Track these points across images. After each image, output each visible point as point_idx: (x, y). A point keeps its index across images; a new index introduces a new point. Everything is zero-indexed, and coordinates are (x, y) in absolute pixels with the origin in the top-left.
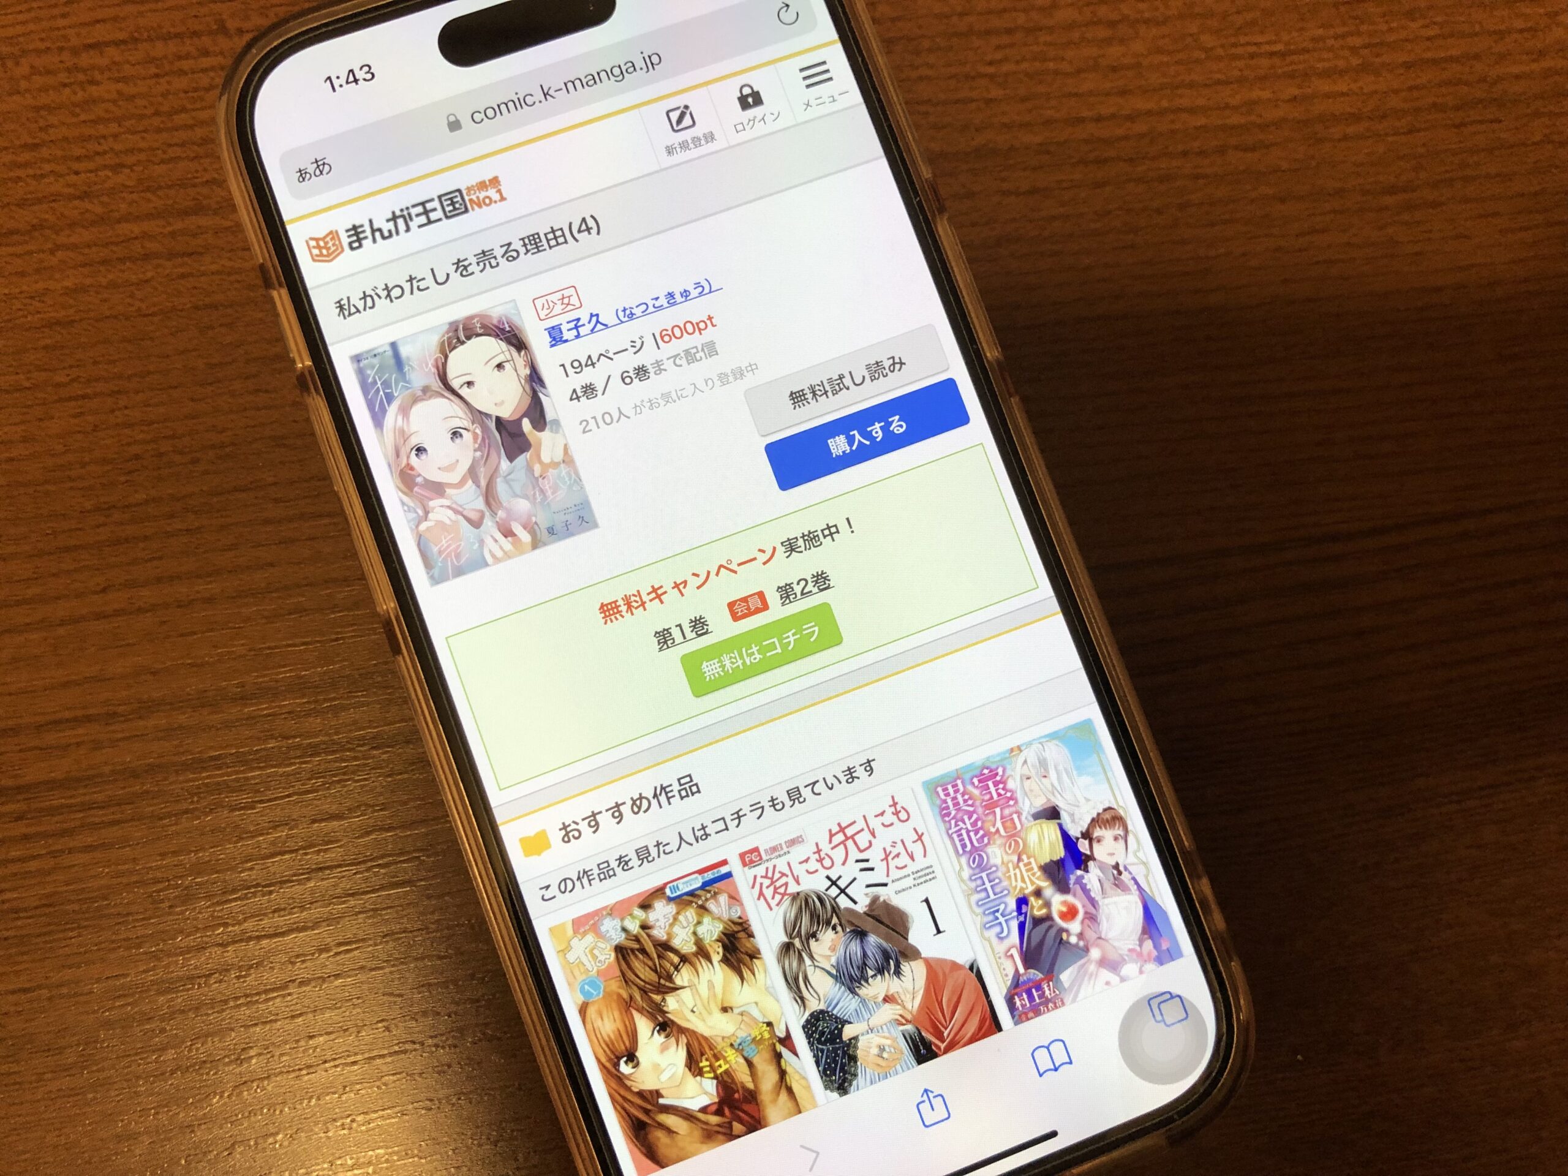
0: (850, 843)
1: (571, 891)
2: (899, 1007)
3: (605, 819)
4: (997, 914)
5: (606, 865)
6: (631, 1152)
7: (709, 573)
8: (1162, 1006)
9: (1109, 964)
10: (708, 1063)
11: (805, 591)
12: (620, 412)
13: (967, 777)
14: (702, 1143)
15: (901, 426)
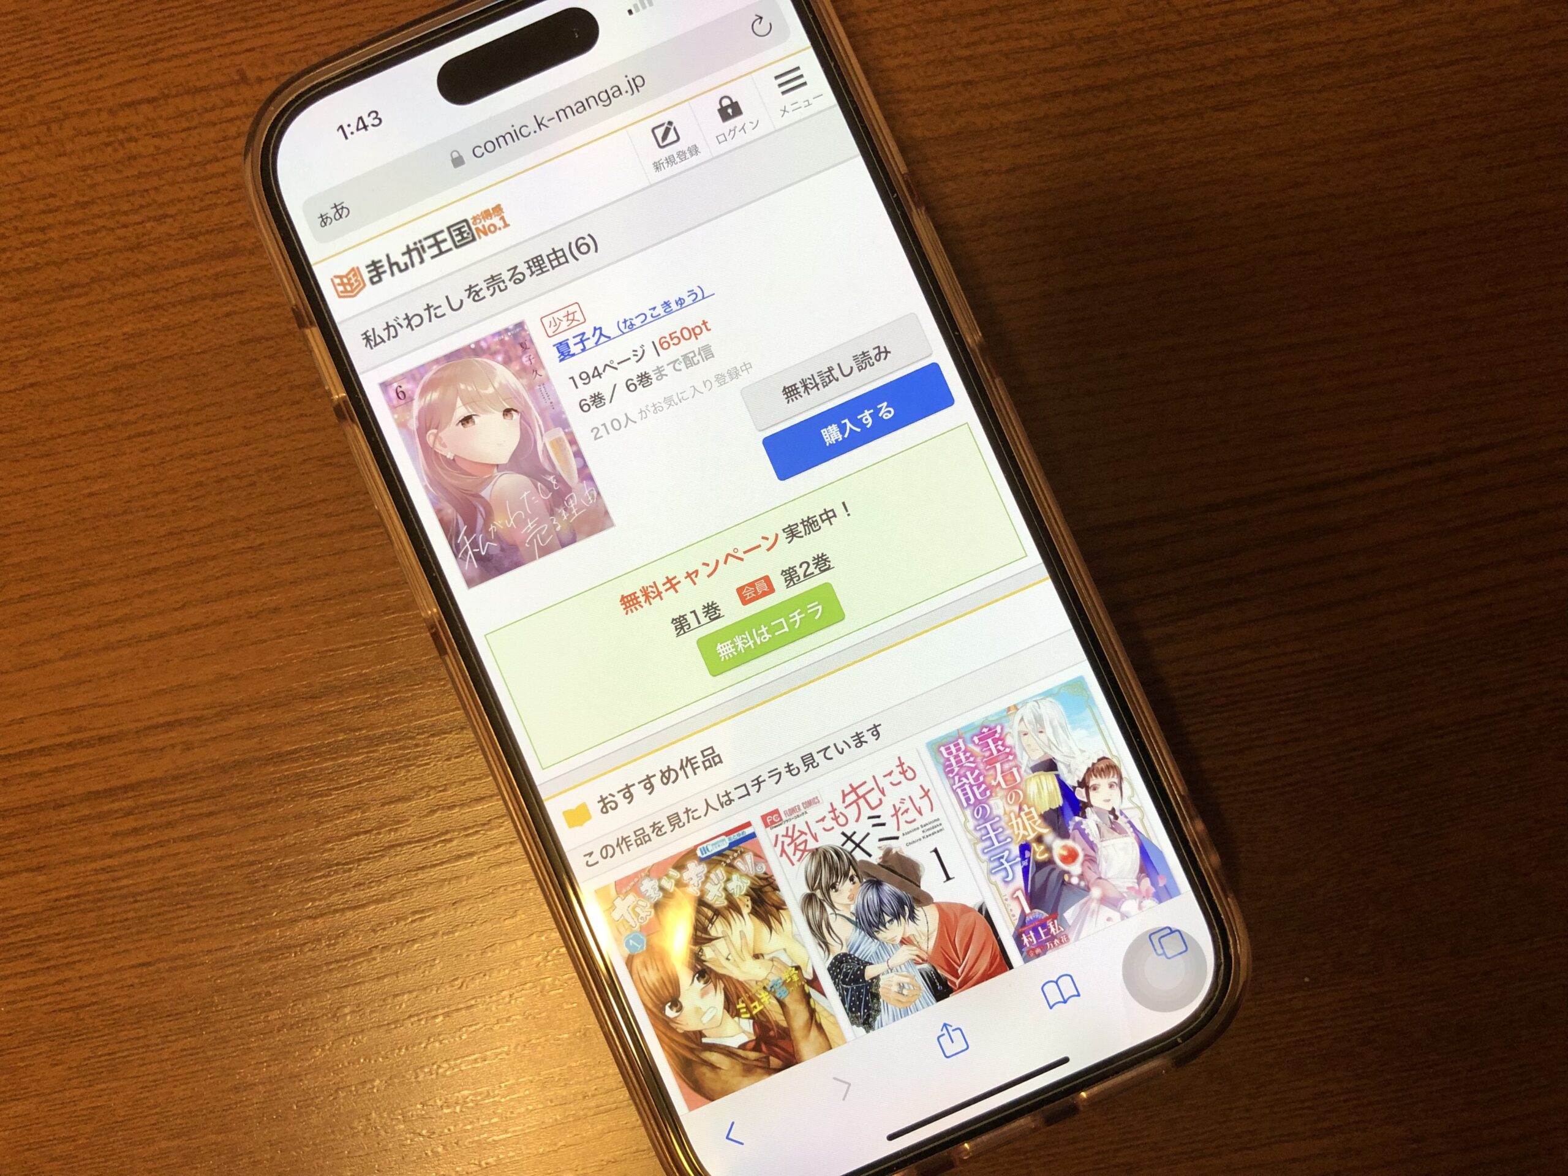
0: (862, 802)
1: (611, 857)
2: (915, 948)
3: (638, 791)
4: (1002, 860)
5: (641, 831)
6: (680, 1087)
7: (717, 562)
8: (1162, 940)
9: (1110, 901)
10: (744, 1005)
11: (807, 573)
12: (628, 418)
13: (968, 736)
14: (744, 1076)
15: (889, 412)
